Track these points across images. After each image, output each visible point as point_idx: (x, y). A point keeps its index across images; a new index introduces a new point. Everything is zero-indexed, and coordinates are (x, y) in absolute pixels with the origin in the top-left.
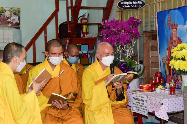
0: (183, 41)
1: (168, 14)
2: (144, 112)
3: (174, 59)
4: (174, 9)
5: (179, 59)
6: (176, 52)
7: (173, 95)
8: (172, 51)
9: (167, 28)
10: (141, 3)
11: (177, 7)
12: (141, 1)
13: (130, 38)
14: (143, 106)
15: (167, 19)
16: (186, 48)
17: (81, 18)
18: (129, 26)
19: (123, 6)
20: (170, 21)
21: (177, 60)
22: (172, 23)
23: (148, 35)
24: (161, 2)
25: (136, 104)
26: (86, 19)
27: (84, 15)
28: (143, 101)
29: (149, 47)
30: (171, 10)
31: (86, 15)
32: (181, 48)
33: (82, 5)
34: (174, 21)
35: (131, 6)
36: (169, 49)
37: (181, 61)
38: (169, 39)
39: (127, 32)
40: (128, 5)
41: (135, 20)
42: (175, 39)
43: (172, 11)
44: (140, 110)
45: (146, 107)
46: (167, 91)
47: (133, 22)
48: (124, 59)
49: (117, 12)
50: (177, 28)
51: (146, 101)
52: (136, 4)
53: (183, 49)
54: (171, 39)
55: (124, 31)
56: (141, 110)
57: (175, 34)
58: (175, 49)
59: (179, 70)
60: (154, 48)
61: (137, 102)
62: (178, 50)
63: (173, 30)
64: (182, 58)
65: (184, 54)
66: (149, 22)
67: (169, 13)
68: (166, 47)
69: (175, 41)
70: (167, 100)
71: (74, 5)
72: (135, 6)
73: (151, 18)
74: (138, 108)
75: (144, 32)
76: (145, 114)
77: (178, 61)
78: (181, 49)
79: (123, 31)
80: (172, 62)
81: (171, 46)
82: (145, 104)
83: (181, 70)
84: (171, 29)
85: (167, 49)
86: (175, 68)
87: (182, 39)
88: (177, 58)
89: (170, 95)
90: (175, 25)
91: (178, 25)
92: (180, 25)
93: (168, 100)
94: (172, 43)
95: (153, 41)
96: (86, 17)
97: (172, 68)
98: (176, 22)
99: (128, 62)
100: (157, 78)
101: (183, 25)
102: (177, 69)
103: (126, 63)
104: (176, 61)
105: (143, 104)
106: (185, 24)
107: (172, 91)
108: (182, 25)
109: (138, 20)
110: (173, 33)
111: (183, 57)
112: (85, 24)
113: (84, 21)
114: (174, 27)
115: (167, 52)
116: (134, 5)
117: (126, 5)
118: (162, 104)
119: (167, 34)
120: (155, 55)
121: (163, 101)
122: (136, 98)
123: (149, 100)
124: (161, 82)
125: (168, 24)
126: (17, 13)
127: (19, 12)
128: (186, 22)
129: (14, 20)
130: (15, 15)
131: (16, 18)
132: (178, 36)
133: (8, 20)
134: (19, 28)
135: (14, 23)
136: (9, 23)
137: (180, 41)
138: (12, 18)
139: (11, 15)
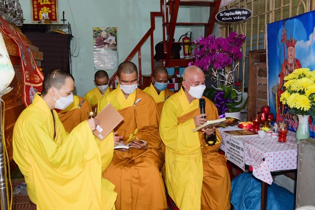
0: (302, 65)
1: (283, 26)
2: (240, 163)
3: (287, 91)
4: (291, 18)
6: (292, 81)
7: (283, 144)
8: (285, 79)
9: (280, 46)
10: (246, 13)
11: (297, 15)
12: (247, 10)
14: (238, 155)
15: (281, 33)
16: (307, 76)
17: (184, 37)
18: (229, 44)
19: (223, 19)
20: (285, 35)
21: (292, 92)
23: (254, 56)
24: (275, 11)
25: (230, 150)
26: (188, 38)
27: (186, 34)
28: (238, 147)
29: (256, 72)
30: (287, 19)
31: (189, 33)
32: (300, 75)
33: (178, 21)
34: (292, 36)
35: (233, 18)
36: (282, 76)
37: (298, 94)
38: (282, 61)
41: (236, 36)
42: (290, 61)
43: (288, 21)
44: (235, 160)
45: (242, 157)
46: (275, 136)
47: (234, 38)
48: (222, 87)
49: (220, 28)
50: (296, 46)
51: (242, 150)
52: (239, 15)
53: (302, 77)
54: (286, 61)
56: (237, 159)
57: (292, 53)
58: (290, 76)
59: (295, 109)
60: (262, 73)
61: (231, 148)
62: (294, 79)
63: (289, 48)
64: (300, 90)
65: (304, 85)
66: (258, 40)
67: (284, 24)
68: (278, 73)
69: (291, 65)
70: (272, 154)
71: (169, 22)
72: (238, 18)
73: (260, 33)
74: (233, 156)
75: (250, 52)
76: (241, 166)
77: (294, 94)
78: (300, 77)
80: (285, 95)
81: (284, 71)
82: (241, 153)
83: (298, 108)
85: (279, 76)
86: (289, 105)
87: (301, 62)
88: (292, 89)
89: (279, 144)
90: (292, 41)
91: (296, 41)
92: (300, 41)
93: (274, 154)
94: (287, 67)
95: (261, 64)
96: (189, 36)
97: (284, 103)
98: (294, 37)
99: (226, 91)
100: (263, 115)
101: (305, 41)
102: (291, 107)
103: (224, 91)
104: (291, 94)
105: (239, 152)
106: (308, 39)
107: (282, 137)
108: (302, 41)
109: (241, 35)
110: (289, 53)
111: (302, 89)
112: (187, 44)
113: (186, 41)
114: (291, 43)
115: (279, 79)
116: (237, 16)
117: (227, 17)
118: (264, 160)
119: (280, 54)
120: (263, 83)
121: (265, 155)
122: (230, 142)
123: (246, 149)
124: (269, 120)
125: (282, 40)
126: (114, 33)
127: (116, 32)
128: (311, 35)
129: (110, 40)
130: (112, 35)
131: (113, 38)
132: (296, 57)
133: (105, 41)
134: (116, 50)
135: (111, 43)
136: (105, 43)
137: (298, 65)
138: (109, 39)
139: (107, 35)
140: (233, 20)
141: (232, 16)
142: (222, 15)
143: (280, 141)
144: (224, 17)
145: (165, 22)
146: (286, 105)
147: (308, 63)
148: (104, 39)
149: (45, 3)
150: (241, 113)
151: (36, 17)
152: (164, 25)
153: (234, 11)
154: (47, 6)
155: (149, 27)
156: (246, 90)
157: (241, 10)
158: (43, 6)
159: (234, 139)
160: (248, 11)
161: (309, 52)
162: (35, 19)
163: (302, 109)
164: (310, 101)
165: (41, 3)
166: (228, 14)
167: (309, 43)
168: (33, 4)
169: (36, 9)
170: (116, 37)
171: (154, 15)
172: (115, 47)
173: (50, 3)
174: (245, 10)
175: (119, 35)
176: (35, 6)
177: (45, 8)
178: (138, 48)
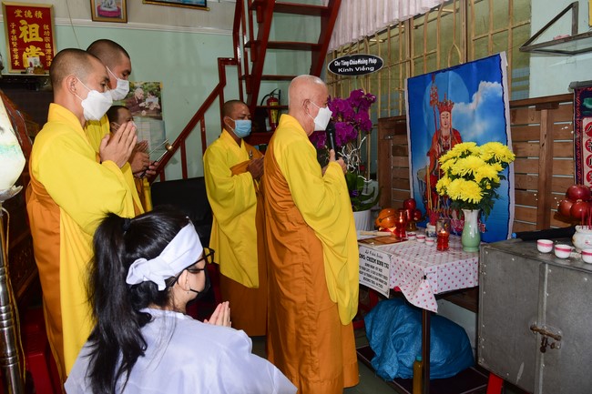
0: (464, 138)
1: (431, 82)
2: (381, 286)
3: (446, 176)
4: (444, 71)
5: (458, 176)
7: (445, 254)
9: (428, 110)
10: (375, 61)
12: (376, 58)
13: (354, 133)
14: (380, 275)
15: (429, 91)
16: (473, 153)
17: (268, 97)
18: (351, 108)
19: (339, 70)
20: (436, 94)
21: (454, 177)
22: (441, 99)
23: (387, 126)
24: (413, 59)
25: (364, 269)
26: (275, 100)
27: (272, 93)
28: (381, 263)
29: (389, 149)
30: (439, 72)
31: (277, 92)
32: (463, 153)
33: (265, 73)
34: (446, 96)
35: (354, 70)
37: (462, 180)
38: (432, 133)
39: (347, 120)
40: (348, 68)
41: (363, 97)
42: (445, 132)
43: (441, 75)
44: (373, 282)
45: (385, 278)
46: (431, 243)
47: (359, 100)
50: (453, 110)
52: (364, 65)
53: (466, 156)
54: (438, 132)
55: (342, 118)
56: (376, 281)
57: (447, 121)
60: (399, 151)
61: (368, 265)
63: (443, 113)
64: (467, 174)
65: (472, 166)
66: (389, 102)
67: (433, 78)
68: (426, 151)
69: (446, 138)
70: (434, 268)
71: (250, 73)
72: (363, 69)
74: (370, 276)
75: (380, 120)
76: (384, 291)
77: (457, 180)
78: (463, 156)
79: (340, 120)
80: (443, 182)
81: (436, 147)
82: (385, 272)
83: (464, 200)
84: (437, 113)
85: (429, 154)
86: (451, 196)
87: (462, 133)
88: (453, 173)
89: (439, 254)
90: (446, 104)
91: (453, 104)
92: (459, 103)
93: (438, 268)
94: (440, 142)
96: (276, 96)
97: (442, 194)
98: (450, 97)
99: (349, 179)
100: (408, 212)
101: (466, 103)
102: (454, 198)
104: (452, 180)
105: (380, 270)
106: (471, 101)
107: (442, 244)
108: (462, 104)
109: (368, 95)
110: (443, 121)
111: (470, 172)
112: (275, 108)
113: (273, 104)
114: (446, 107)
116: (361, 65)
117: (345, 67)
118: (425, 277)
119: (428, 123)
120: (401, 165)
121: (426, 270)
122: (366, 255)
123: (393, 264)
124: (416, 219)
125: (431, 102)
126: (156, 91)
127: (159, 90)
128: (475, 95)
129: (150, 103)
130: (153, 95)
131: (155, 100)
132: (453, 127)
133: (141, 105)
134: (160, 118)
135: (152, 108)
136: (142, 108)
137: (457, 138)
138: (147, 101)
139: (144, 95)
140: (355, 73)
141: (353, 66)
142: (338, 64)
143: (439, 249)
144: (341, 67)
145: (243, 73)
146: (446, 196)
147: (472, 135)
148: (140, 101)
149: (31, 39)
150: (372, 211)
151: (17, 63)
152: (240, 79)
153: (356, 58)
154: (36, 44)
155: (216, 81)
156: (373, 177)
157: (367, 57)
158: (28, 44)
159: (373, 251)
160: (378, 60)
161: (473, 120)
162: (14, 67)
163: (470, 201)
164: (480, 189)
165: (26, 40)
166: (346, 63)
167: (472, 106)
168: (10, 41)
169: (15, 50)
170: (160, 99)
171: (223, 63)
172: (158, 114)
173: (41, 40)
174: (372, 57)
175: (164, 94)
176: (15, 44)
177: (32, 47)
178: (199, 116)
